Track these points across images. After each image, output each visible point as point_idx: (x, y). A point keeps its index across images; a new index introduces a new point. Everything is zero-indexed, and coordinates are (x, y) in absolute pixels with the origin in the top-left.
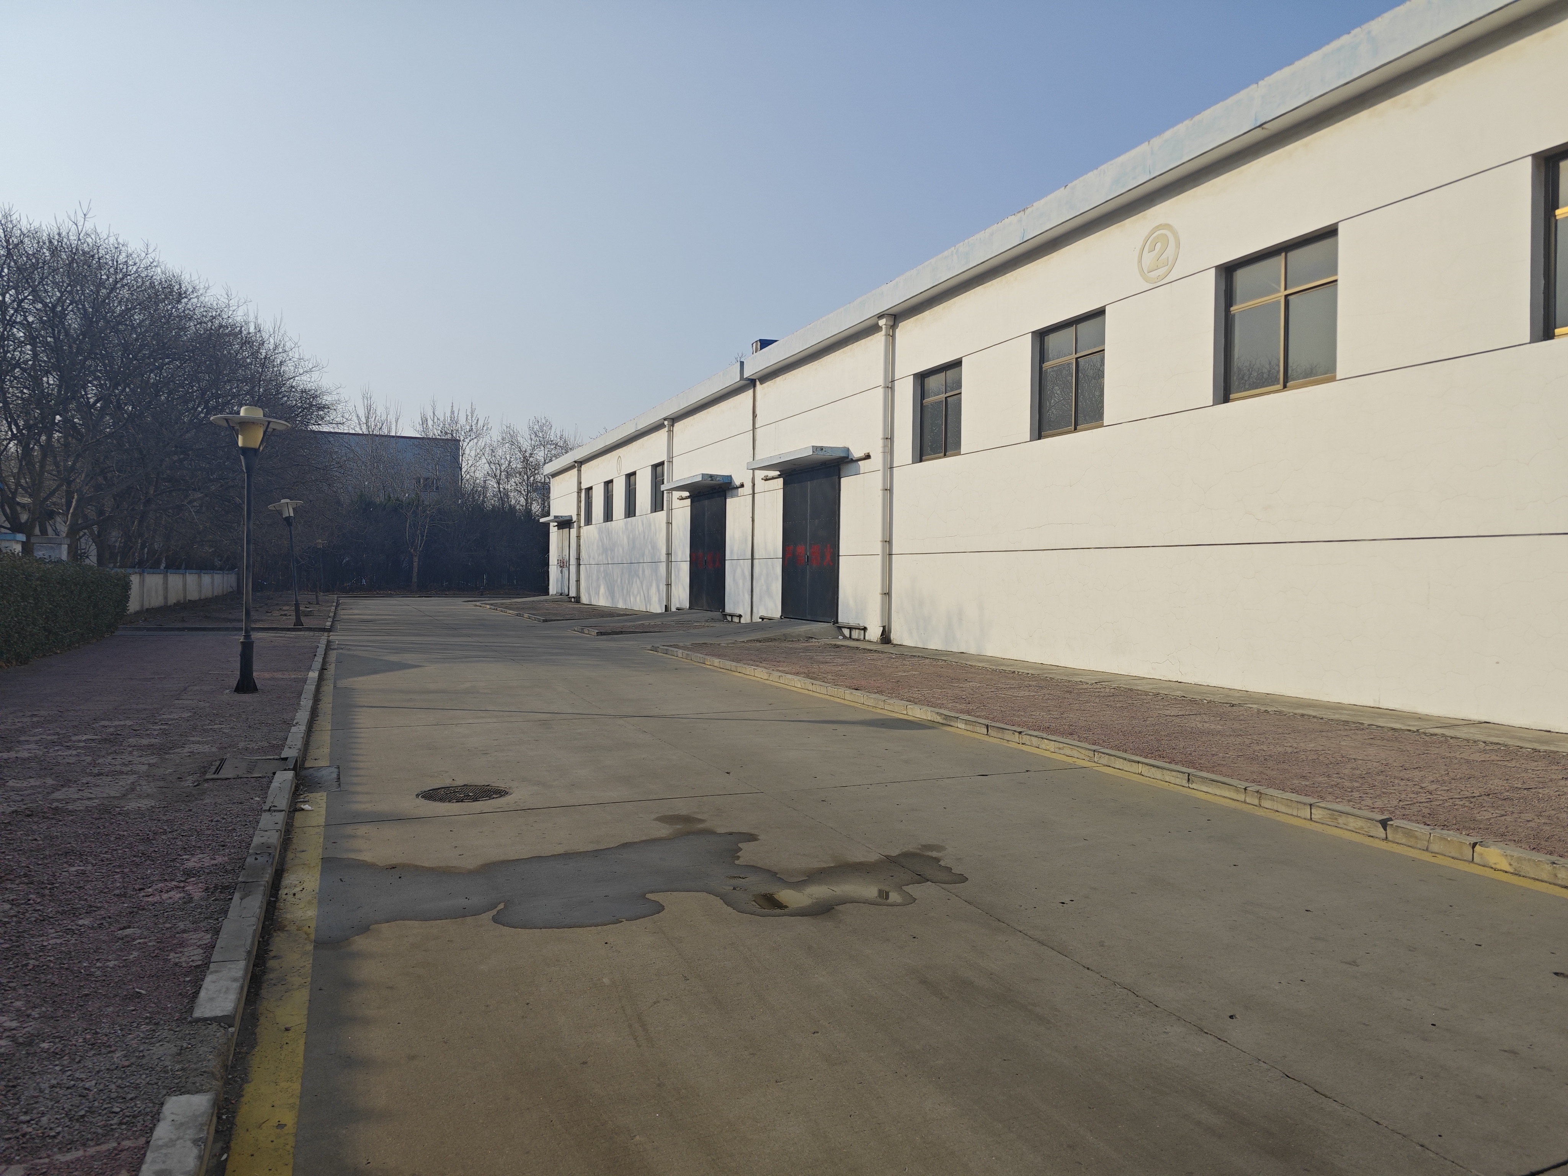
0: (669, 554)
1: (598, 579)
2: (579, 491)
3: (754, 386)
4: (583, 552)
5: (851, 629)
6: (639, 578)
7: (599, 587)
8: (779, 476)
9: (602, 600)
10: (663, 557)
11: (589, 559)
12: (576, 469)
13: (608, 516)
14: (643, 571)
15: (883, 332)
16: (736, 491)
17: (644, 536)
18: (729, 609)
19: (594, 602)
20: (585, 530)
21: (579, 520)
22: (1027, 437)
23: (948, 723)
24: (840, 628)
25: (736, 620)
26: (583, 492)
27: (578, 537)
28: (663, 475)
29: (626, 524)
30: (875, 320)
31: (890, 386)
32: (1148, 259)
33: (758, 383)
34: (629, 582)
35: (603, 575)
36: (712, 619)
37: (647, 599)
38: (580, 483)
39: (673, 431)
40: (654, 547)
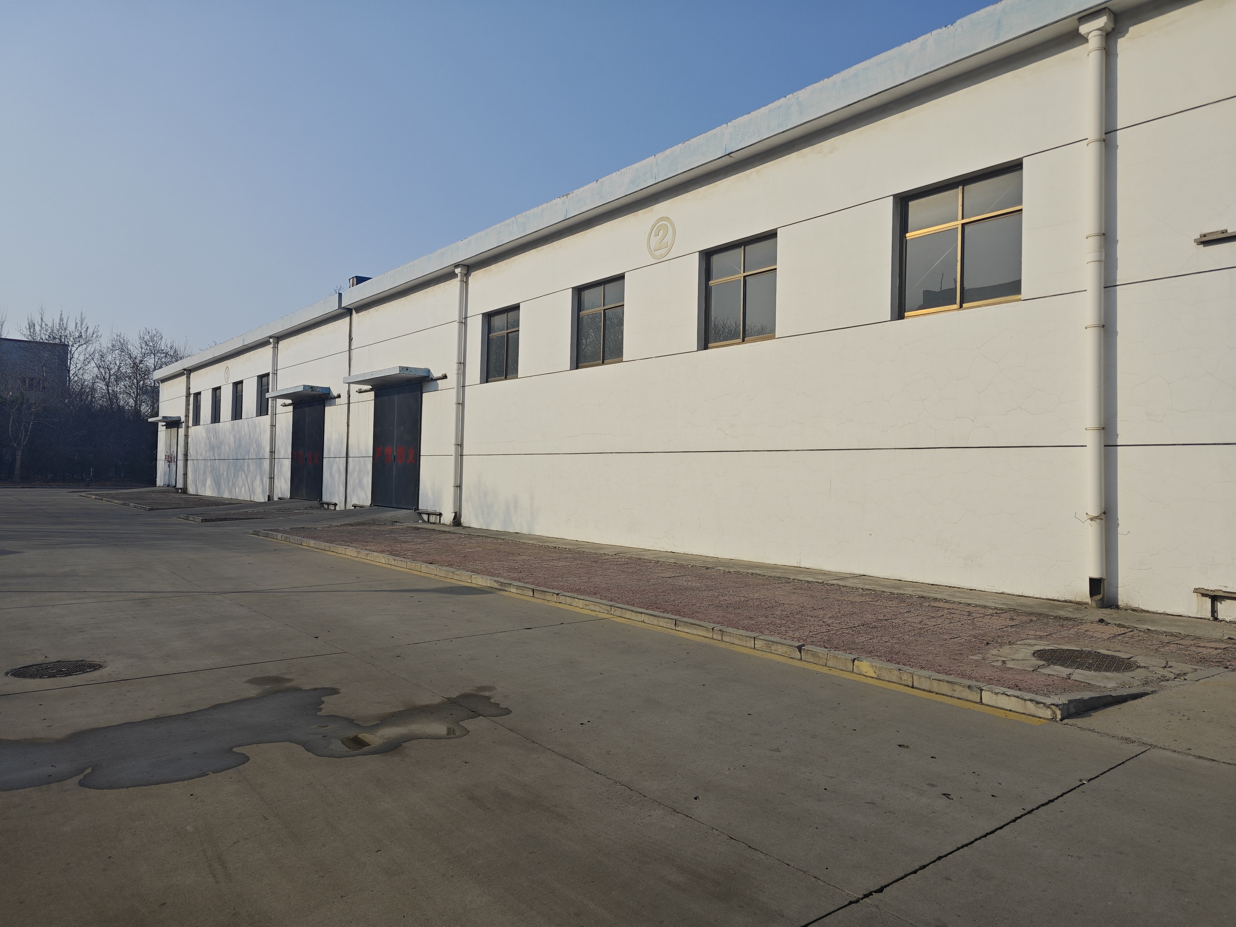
0: (272, 452)
1: (205, 472)
2: (188, 395)
3: (351, 314)
4: (191, 449)
5: (429, 514)
6: (244, 472)
7: (206, 479)
8: (371, 390)
9: (208, 491)
10: (267, 455)
11: (197, 455)
12: (185, 376)
13: (216, 417)
14: (248, 466)
15: (459, 278)
16: (333, 400)
17: (250, 437)
18: (326, 498)
19: (201, 493)
20: (193, 430)
21: (187, 421)
22: (568, 367)
23: (504, 589)
24: (420, 514)
25: (332, 507)
26: (192, 396)
27: (187, 436)
28: (268, 385)
29: (233, 426)
30: (453, 267)
31: (463, 322)
32: (654, 241)
33: (354, 312)
34: (234, 476)
35: (210, 469)
36: (311, 507)
37: (252, 491)
38: (188, 389)
39: (277, 348)
40: (259, 446)
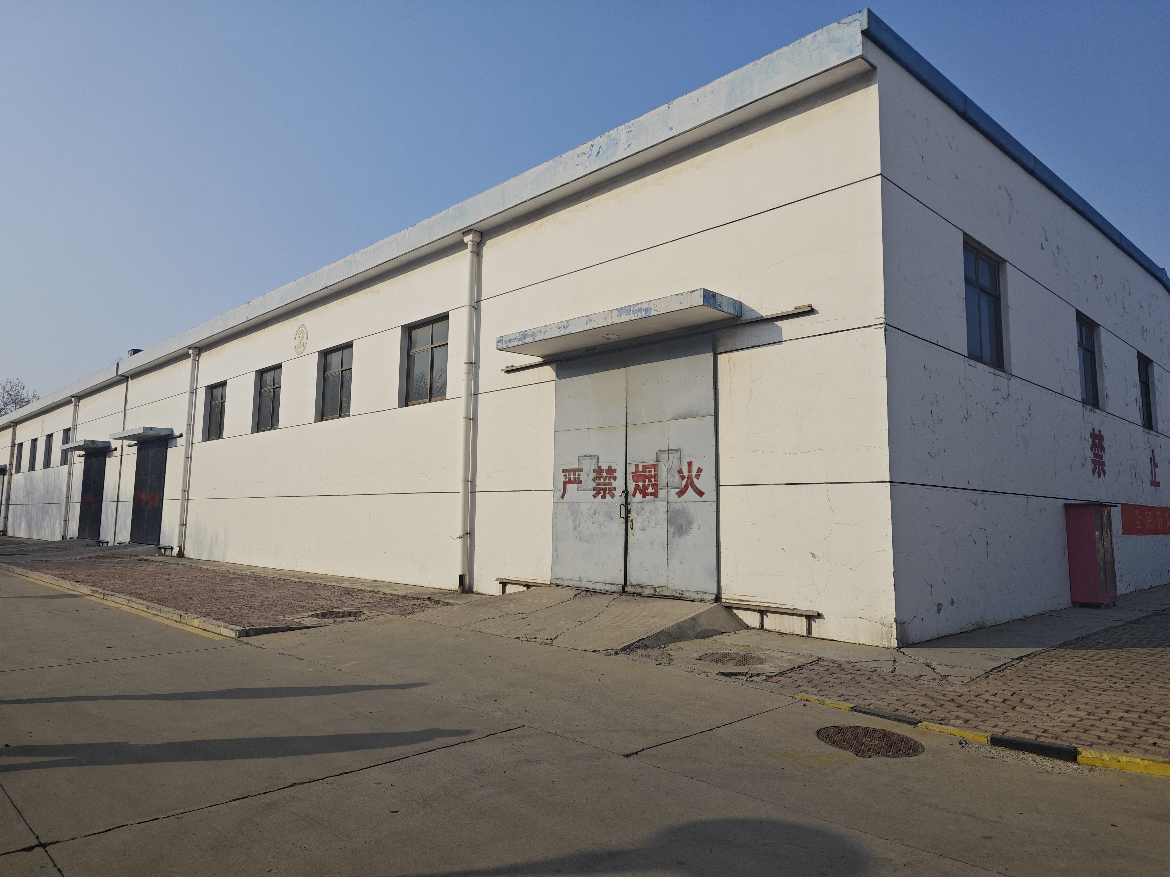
0: (68, 497)
1: (21, 516)
2: (13, 446)
3: (128, 381)
4: (12, 494)
5: (165, 549)
6: (49, 515)
7: (21, 523)
8: (136, 445)
9: (22, 534)
10: (64, 500)
11: (16, 500)
12: (12, 428)
13: (32, 467)
14: (52, 510)
15: (191, 358)
16: (112, 453)
17: (55, 485)
18: (102, 538)
19: (16, 535)
20: (16, 477)
21: (11, 469)
22: (250, 431)
24: (160, 548)
25: (105, 545)
26: (16, 446)
27: (9, 482)
28: (69, 439)
29: (44, 474)
30: (187, 349)
31: (193, 392)
32: (298, 340)
33: (130, 379)
34: (42, 519)
35: (25, 514)
36: (87, 545)
37: (53, 533)
38: (14, 439)
39: (78, 406)
40: (60, 492)
